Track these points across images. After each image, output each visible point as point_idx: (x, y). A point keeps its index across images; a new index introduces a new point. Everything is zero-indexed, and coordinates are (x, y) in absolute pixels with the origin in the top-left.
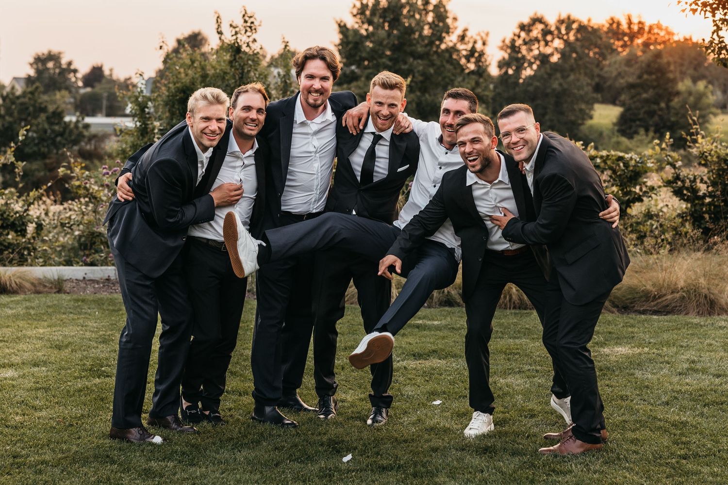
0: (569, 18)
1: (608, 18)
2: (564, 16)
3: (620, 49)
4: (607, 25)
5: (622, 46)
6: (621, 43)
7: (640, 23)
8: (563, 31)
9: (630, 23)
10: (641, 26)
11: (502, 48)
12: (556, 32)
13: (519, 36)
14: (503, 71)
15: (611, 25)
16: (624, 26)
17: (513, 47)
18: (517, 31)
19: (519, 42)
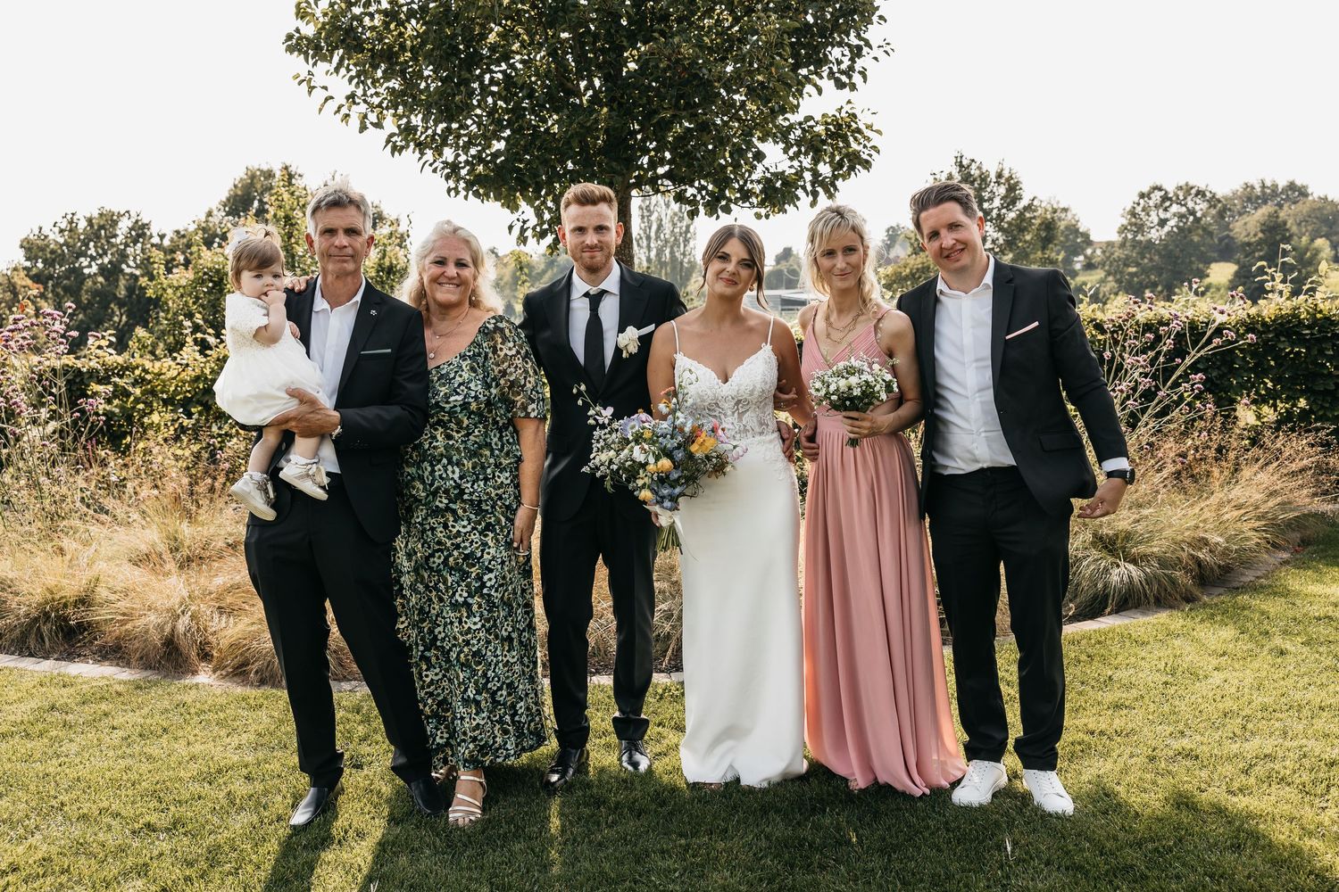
0: (1187, 184)
1: (1242, 183)
2: (1182, 183)
3: (1252, 212)
4: (1241, 189)
5: (1255, 209)
6: (1254, 205)
7: (1272, 185)
8: (1181, 198)
9: (1263, 186)
10: (1274, 188)
12: (1174, 199)
13: (1139, 204)
15: (1245, 189)
17: (1133, 214)
18: (1136, 199)
19: (1139, 209)
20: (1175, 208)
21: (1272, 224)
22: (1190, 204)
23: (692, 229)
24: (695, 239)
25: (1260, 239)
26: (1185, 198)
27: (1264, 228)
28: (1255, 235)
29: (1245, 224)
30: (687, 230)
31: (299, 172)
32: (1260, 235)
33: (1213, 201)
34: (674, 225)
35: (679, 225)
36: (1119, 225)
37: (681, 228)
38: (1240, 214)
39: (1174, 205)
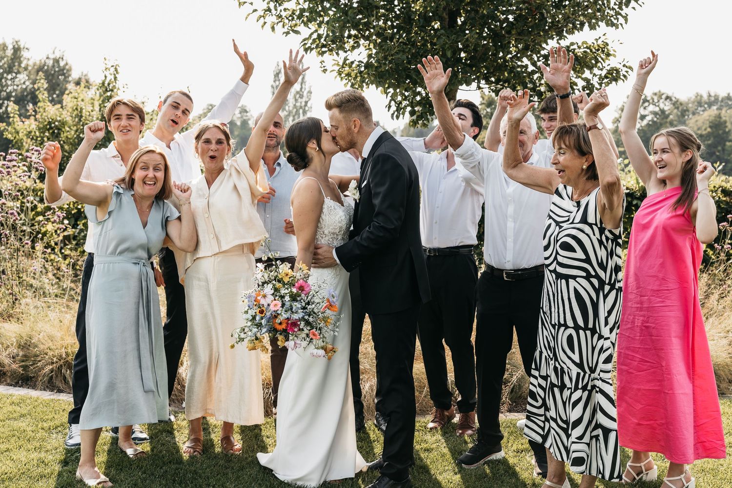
0: (660, 92)
1: (695, 93)
2: (656, 91)
3: (701, 113)
4: (694, 97)
5: (703, 111)
6: (703, 108)
7: (715, 95)
8: (656, 100)
9: (710, 96)
10: (716, 98)
11: (616, 111)
12: (651, 101)
14: (616, 125)
15: (696, 97)
16: (705, 97)
20: (651, 108)
21: (717, 123)
22: (662, 106)
23: (309, 105)
24: (311, 111)
25: (709, 132)
26: (659, 101)
27: (711, 124)
28: (705, 129)
29: (697, 121)
30: (306, 105)
31: (26, 46)
32: (709, 130)
33: (676, 104)
34: (296, 100)
35: (300, 100)
36: (613, 118)
37: (301, 103)
38: (694, 114)
39: (651, 105)
